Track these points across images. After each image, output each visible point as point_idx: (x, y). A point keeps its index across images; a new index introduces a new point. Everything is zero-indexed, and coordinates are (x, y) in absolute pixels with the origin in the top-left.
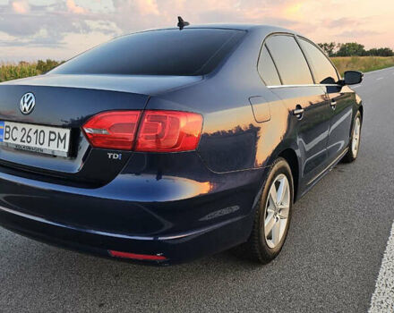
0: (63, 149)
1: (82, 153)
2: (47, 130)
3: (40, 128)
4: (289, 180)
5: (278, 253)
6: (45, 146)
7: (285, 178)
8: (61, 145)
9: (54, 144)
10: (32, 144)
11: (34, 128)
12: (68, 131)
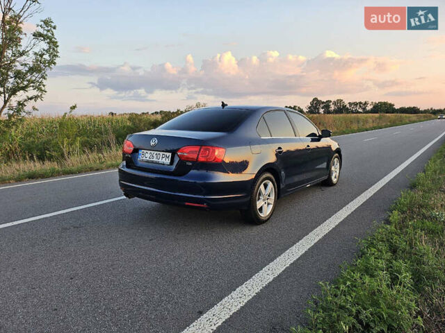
0: (168, 161)
1: (175, 163)
2: (161, 153)
3: (158, 153)
4: (274, 185)
5: (266, 221)
6: (160, 160)
7: (271, 183)
8: (167, 159)
9: (164, 159)
10: (155, 159)
11: (156, 152)
12: (170, 154)
